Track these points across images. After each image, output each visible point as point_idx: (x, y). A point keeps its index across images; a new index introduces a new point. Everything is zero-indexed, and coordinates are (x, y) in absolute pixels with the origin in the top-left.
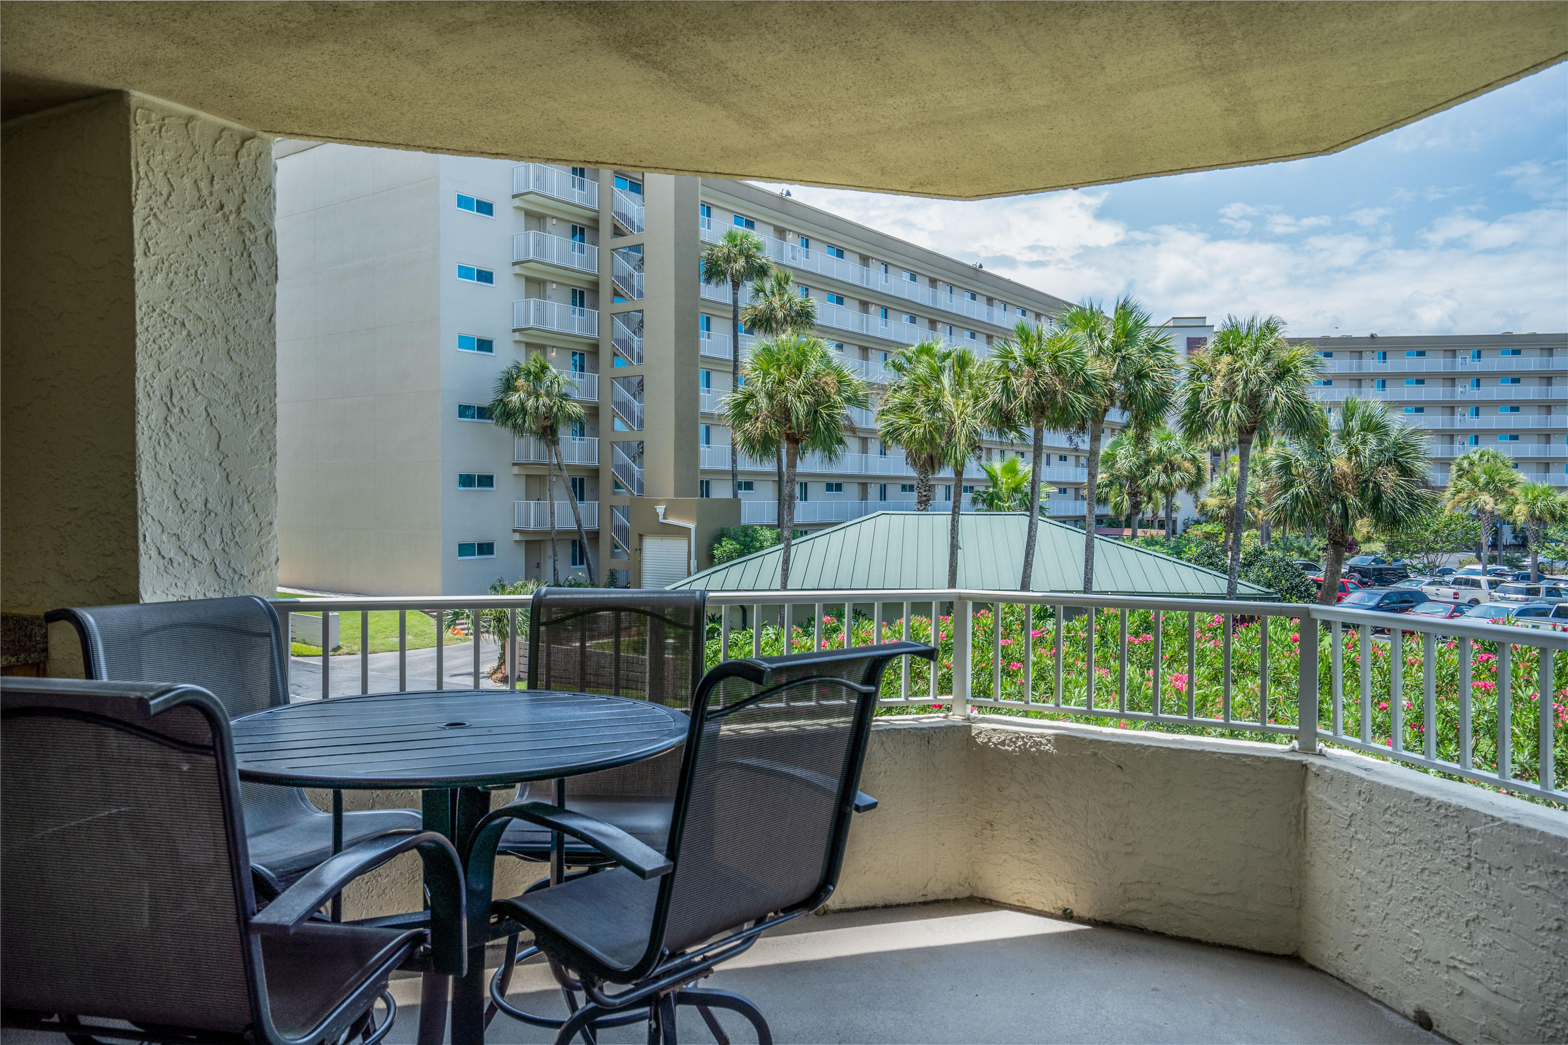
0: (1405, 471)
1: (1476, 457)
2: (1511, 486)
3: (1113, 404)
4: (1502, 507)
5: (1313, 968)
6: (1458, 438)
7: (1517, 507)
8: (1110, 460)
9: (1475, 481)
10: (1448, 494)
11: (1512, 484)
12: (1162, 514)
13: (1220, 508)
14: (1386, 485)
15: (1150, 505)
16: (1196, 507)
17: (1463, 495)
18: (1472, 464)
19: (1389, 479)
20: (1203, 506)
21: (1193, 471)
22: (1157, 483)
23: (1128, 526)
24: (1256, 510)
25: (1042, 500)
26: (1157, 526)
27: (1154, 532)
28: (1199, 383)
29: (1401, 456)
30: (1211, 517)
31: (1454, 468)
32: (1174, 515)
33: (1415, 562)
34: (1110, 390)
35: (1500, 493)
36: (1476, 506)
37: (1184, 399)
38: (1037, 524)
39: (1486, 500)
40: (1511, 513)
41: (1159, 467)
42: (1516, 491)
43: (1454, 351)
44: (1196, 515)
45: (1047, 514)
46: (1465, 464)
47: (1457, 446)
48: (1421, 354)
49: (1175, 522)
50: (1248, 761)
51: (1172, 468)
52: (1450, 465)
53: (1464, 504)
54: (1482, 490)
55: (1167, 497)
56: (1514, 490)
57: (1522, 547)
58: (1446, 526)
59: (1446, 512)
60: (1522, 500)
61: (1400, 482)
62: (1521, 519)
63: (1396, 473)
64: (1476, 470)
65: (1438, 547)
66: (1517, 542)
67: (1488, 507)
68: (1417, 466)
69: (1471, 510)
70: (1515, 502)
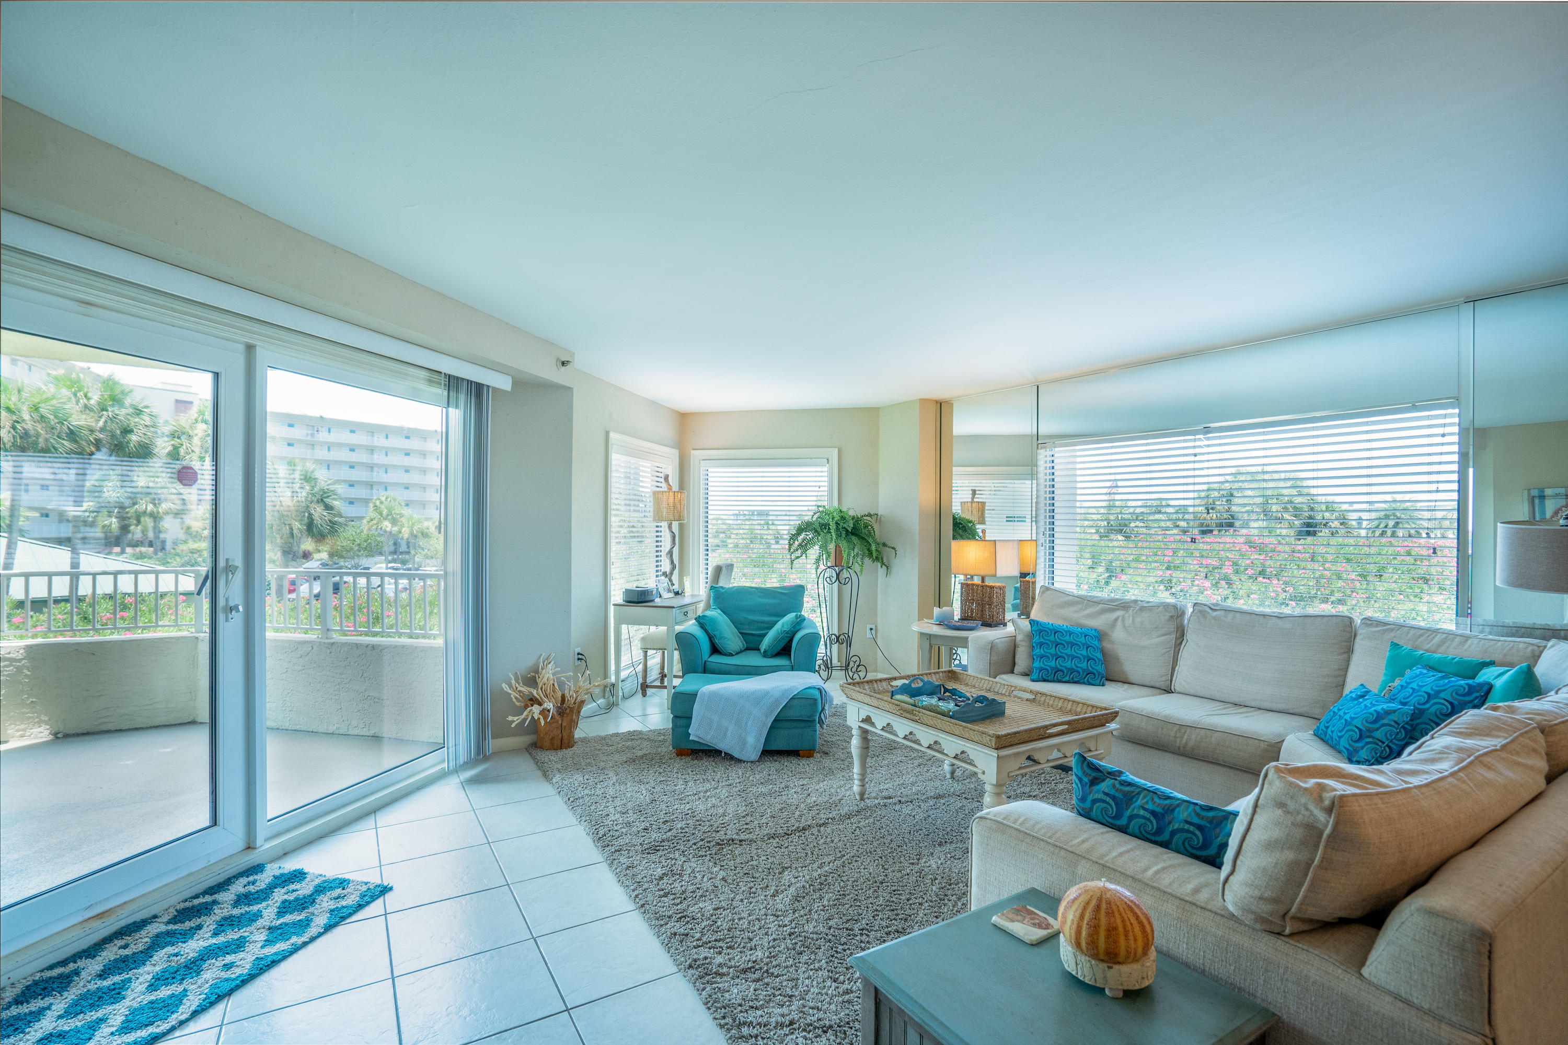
0: (328, 507)
1: (383, 499)
2: (401, 517)
3: (98, 449)
4: (396, 529)
5: (201, 723)
6: (375, 487)
7: (404, 529)
8: (97, 491)
9: (381, 514)
10: (365, 521)
11: (402, 516)
12: (151, 535)
13: (203, 530)
14: (316, 516)
15: (139, 527)
16: (182, 529)
17: (374, 522)
18: (381, 503)
19: (318, 512)
20: (189, 528)
23: (117, 545)
25: (21, 523)
26: (147, 544)
27: (143, 549)
28: (178, 440)
29: (326, 498)
30: (195, 536)
31: (371, 505)
32: (162, 536)
33: (346, 564)
34: (95, 439)
35: (394, 522)
36: (381, 528)
37: (167, 451)
38: (16, 543)
39: (387, 525)
40: (400, 532)
42: (403, 519)
43: (373, 432)
44: (181, 535)
45: (26, 535)
46: (378, 503)
47: (375, 491)
48: (353, 431)
49: (164, 542)
50: (167, 640)
52: (369, 503)
53: (375, 527)
54: (385, 519)
55: (155, 522)
56: (402, 519)
57: (408, 553)
58: (365, 541)
59: (365, 532)
60: (406, 525)
61: (325, 514)
62: (406, 536)
63: (322, 507)
64: (383, 506)
65: (360, 554)
66: (407, 550)
67: (388, 529)
68: (336, 504)
69: (379, 531)
70: (402, 526)
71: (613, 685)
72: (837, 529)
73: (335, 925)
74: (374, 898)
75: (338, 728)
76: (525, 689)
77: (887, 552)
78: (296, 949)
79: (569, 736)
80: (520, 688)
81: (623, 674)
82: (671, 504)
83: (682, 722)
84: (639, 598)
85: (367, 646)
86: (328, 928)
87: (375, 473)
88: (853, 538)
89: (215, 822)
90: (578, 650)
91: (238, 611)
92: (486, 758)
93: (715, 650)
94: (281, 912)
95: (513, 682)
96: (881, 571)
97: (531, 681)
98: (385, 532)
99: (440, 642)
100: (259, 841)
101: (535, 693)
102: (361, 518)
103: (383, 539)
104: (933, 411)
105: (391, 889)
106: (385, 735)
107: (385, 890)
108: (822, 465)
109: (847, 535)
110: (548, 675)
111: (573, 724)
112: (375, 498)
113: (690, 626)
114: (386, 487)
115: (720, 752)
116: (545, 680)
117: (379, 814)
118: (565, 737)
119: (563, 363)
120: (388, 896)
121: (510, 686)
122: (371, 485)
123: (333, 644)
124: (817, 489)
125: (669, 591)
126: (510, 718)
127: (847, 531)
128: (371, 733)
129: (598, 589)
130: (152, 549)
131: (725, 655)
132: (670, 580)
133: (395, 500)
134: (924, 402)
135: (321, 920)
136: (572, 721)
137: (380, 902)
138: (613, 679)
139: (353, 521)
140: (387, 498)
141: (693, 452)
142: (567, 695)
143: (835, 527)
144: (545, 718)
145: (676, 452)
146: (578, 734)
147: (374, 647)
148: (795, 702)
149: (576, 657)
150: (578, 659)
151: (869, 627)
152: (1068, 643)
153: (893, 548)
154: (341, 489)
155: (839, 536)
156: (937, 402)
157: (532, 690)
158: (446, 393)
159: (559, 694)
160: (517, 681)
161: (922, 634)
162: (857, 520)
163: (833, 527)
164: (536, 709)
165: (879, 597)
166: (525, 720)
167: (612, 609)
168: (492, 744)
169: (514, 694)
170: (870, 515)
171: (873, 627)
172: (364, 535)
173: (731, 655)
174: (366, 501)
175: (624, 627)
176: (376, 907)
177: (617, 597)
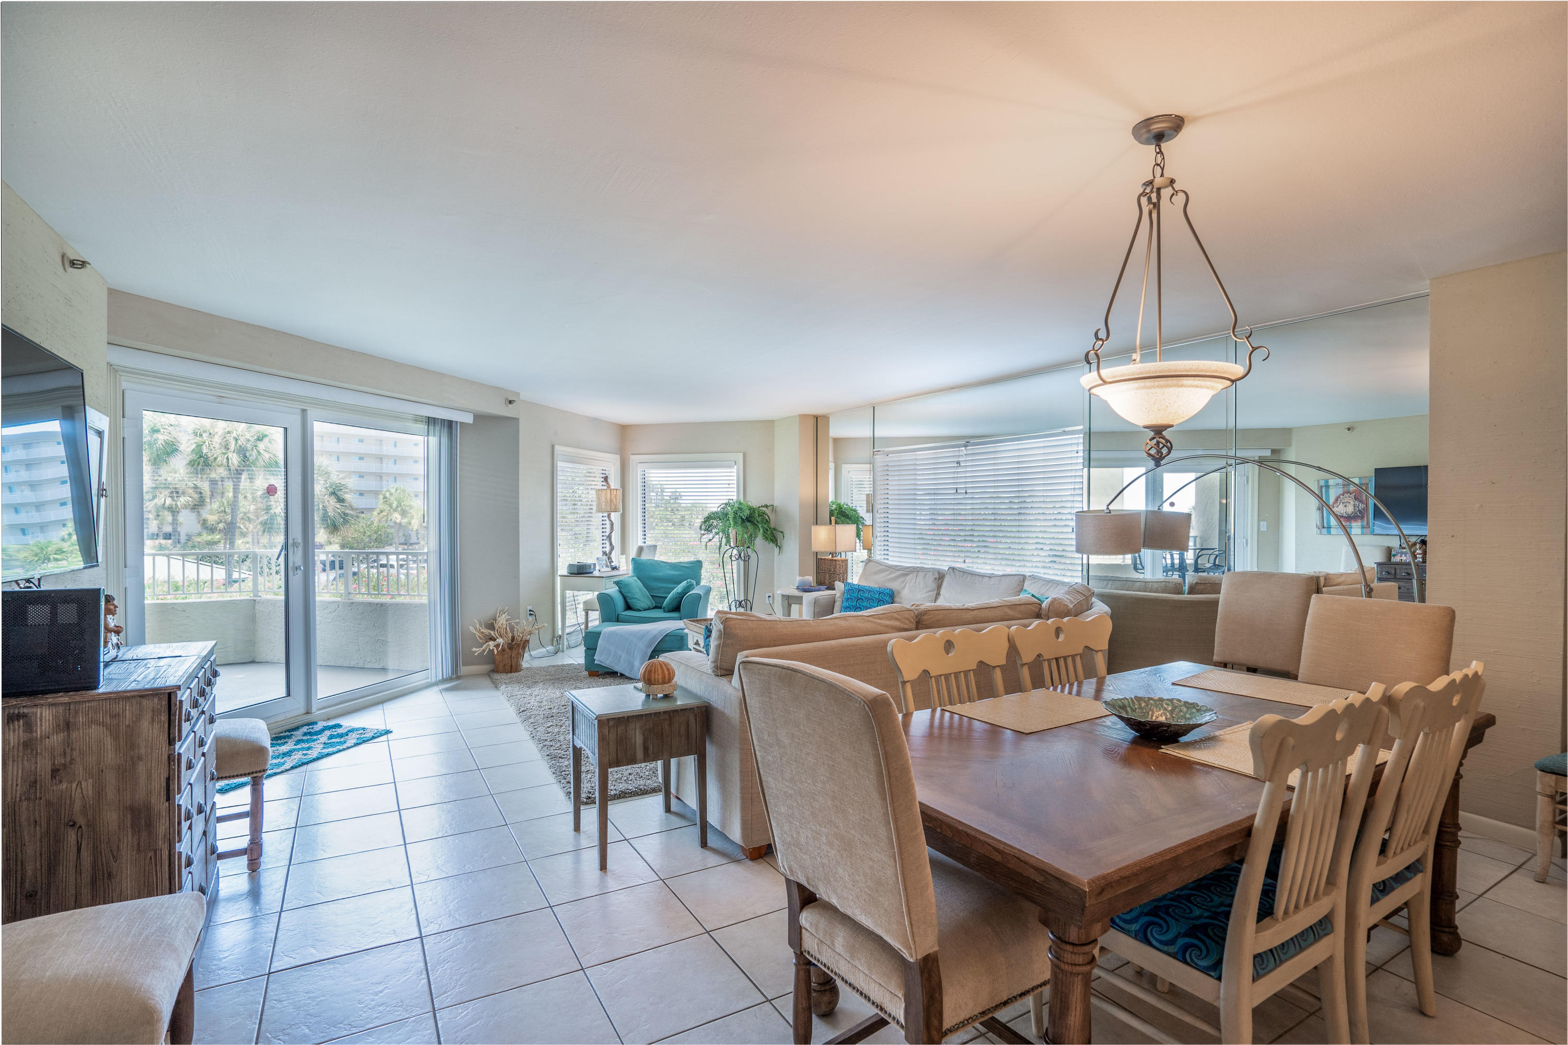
0: (341, 500)
1: (393, 491)
4: (405, 521)
6: (385, 478)
7: (413, 521)
9: (390, 505)
10: (375, 513)
11: (411, 508)
13: (218, 522)
14: (330, 509)
16: (199, 522)
17: (384, 513)
18: (391, 494)
19: (332, 504)
20: (205, 521)
21: (196, 496)
22: (164, 504)
24: (247, 523)
29: (338, 490)
30: (211, 528)
31: (381, 497)
35: (404, 513)
36: (391, 520)
39: (397, 517)
40: (410, 523)
41: (167, 492)
44: (198, 528)
46: (388, 495)
47: (384, 482)
51: (177, 493)
52: (379, 494)
53: (385, 519)
54: (395, 510)
55: (173, 516)
56: (411, 511)
57: (418, 543)
58: (376, 533)
59: (375, 524)
60: (415, 517)
61: (338, 506)
62: (415, 528)
63: (335, 500)
64: (392, 498)
65: (371, 545)
66: (417, 541)
67: (398, 521)
68: (348, 497)
69: (388, 523)
70: (412, 517)
71: (560, 637)
72: (735, 518)
73: (360, 744)
74: (381, 735)
75: (357, 663)
76: (486, 631)
77: (779, 536)
78: (340, 751)
79: (517, 664)
80: (482, 630)
81: (568, 630)
82: (609, 499)
83: (591, 652)
84: (580, 571)
85: (377, 604)
86: (356, 745)
87: (384, 465)
88: (748, 524)
89: (288, 694)
90: (529, 608)
91: (300, 569)
92: (458, 678)
93: (629, 607)
94: (329, 738)
95: (478, 626)
96: (776, 550)
97: (491, 626)
98: (395, 523)
99: (425, 600)
100: (314, 710)
101: (492, 633)
102: (372, 510)
103: (392, 531)
104: (811, 423)
105: (391, 732)
106: (390, 668)
107: (388, 732)
108: (731, 467)
109: (743, 521)
110: (502, 621)
111: (520, 656)
112: (385, 490)
113: (613, 590)
114: (395, 478)
115: (616, 673)
116: (500, 624)
117: (384, 704)
118: (514, 664)
119: (510, 402)
120: (390, 735)
121: (476, 629)
122: (380, 476)
123: (353, 603)
124: (727, 486)
125: (607, 566)
126: (474, 649)
127: (742, 519)
128: (381, 666)
129: (546, 565)
130: (170, 541)
131: (635, 610)
132: (609, 558)
133: (404, 491)
134: (803, 417)
135: (351, 742)
136: (519, 653)
137: (385, 736)
138: (560, 633)
139: (363, 513)
140: (396, 490)
141: (632, 457)
142: (516, 635)
143: (733, 516)
144: (497, 650)
145: (618, 457)
146: (525, 664)
147: (382, 605)
148: (667, 638)
149: (529, 613)
150: (530, 614)
151: (768, 595)
152: (866, 598)
153: (782, 532)
154: (352, 482)
155: (735, 523)
156: (814, 416)
157: (490, 631)
158: (426, 427)
159: (510, 635)
160: (481, 625)
161: (783, 596)
162: (752, 510)
163: (731, 516)
164: (491, 643)
165: (775, 570)
166: (484, 651)
167: (558, 581)
168: (464, 670)
169: (477, 634)
170: (766, 506)
171: (771, 595)
172: (374, 527)
173: (639, 610)
174: (377, 493)
175: (569, 593)
176: (384, 738)
177: (562, 570)
